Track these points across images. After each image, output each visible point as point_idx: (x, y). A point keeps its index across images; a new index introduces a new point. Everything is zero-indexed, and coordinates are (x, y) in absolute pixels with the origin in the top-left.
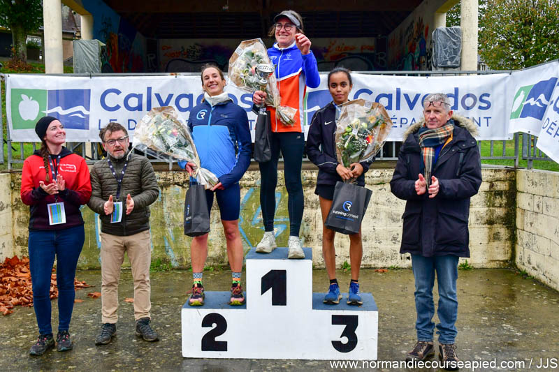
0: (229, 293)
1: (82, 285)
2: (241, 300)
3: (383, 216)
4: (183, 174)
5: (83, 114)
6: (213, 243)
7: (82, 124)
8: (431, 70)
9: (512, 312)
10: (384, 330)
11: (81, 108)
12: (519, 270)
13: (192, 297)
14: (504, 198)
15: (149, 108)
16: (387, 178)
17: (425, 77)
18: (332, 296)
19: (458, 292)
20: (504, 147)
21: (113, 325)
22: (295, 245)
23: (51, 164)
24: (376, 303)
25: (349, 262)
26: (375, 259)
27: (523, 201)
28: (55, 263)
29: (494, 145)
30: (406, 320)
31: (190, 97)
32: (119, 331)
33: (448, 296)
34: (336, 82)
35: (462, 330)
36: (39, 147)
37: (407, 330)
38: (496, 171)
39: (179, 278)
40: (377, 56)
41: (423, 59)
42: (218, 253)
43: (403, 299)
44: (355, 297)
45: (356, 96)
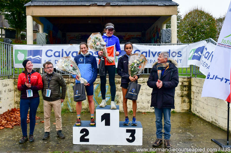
0: (90, 121)
1: (38, 118)
2: (94, 124)
3: (144, 94)
4: (74, 79)
5: (39, 58)
6: (84, 103)
7: (39, 62)
8: (161, 43)
9: (190, 128)
10: (145, 135)
11: (39, 56)
12: (192, 113)
13: (77, 123)
14: (187, 88)
15: (62, 56)
16: (146, 81)
17: (159, 46)
18: (126, 122)
19: (171, 121)
20: (186, 70)
21: (49, 132)
22: (113, 104)
23: (28, 76)
24: (142, 125)
25: (132, 110)
26: (142, 109)
27: (193, 89)
28: (29, 110)
29: (183, 69)
30: (152, 131)
31: (77, 52)
32: (51, 135)
33: (167, 122)
34: (127, 47)
35: (172, 134)
36: (24, 70)
37: (153, 134)
38: (184, 78)
39: (72, 116)
40: (142, 38)
41: (158, 39)
42: (86, 107)
43: (151, 124)
44: (134, 123)
45: (135, 52)
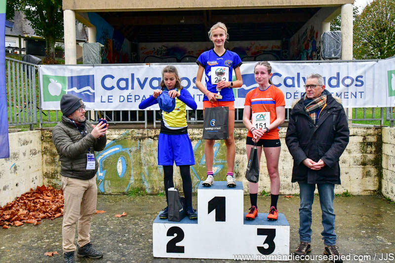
3: (289, 159)
5: (90, 92)
9: (383, 228)
11: (89, 88)
12: (385, 197)
14: (373, 147)
20: (373, 112)
25: (266, 191)
26: (284, 189)
27: (386, 149)
29: (366, 110)
31: (159, 79)
38: (367, 128)
39: (151, 200)
40: (283, 52)
41: (314, 53)
42: (177, 184)
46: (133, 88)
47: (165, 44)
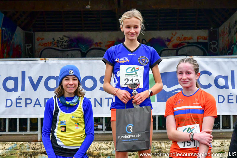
40: (211, 44)
46: (23, 89)
47: (67, 33)
